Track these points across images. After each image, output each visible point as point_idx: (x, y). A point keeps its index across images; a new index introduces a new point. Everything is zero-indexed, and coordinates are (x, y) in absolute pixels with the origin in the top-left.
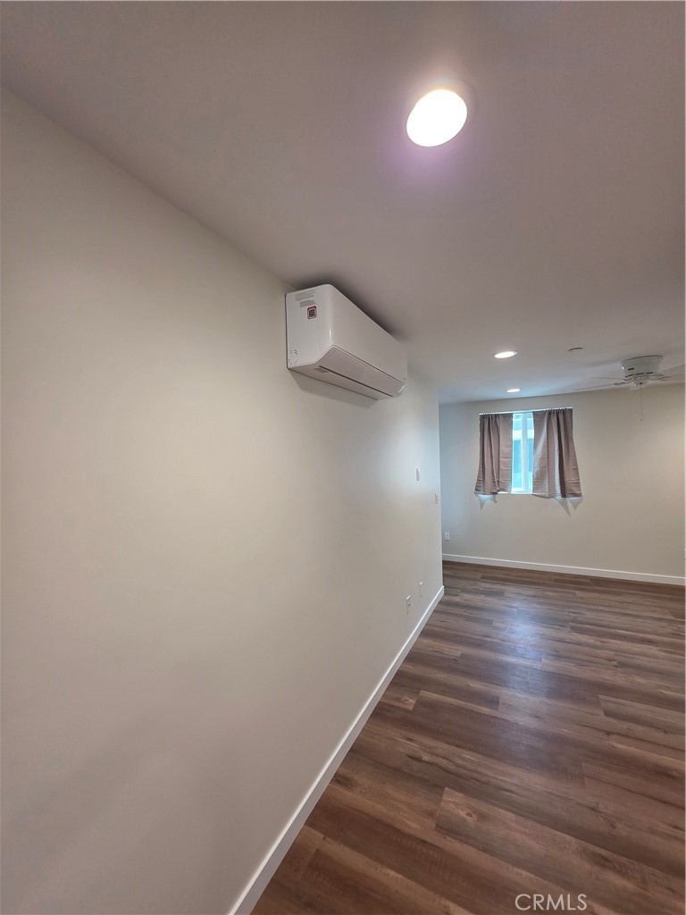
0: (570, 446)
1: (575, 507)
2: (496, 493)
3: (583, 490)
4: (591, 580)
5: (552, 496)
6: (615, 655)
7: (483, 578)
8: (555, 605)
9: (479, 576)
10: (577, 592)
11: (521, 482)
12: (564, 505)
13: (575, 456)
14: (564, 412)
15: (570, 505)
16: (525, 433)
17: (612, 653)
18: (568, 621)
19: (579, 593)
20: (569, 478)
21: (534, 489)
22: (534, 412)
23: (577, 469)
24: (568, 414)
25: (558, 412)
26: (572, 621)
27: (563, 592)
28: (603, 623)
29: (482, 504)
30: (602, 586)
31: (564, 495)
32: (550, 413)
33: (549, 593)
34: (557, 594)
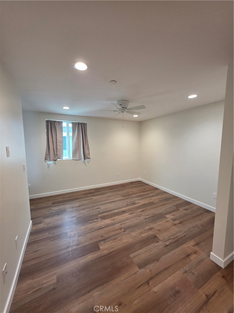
0: (86, 139)
1: (88, 163)
2: (55, 160)
3: (91, 156)
4: (95, 190)
5: (80, 160)
6: (121, 225)
7: (53, 204)
8: (89, 208)
9: (50, 203)
10: (93, 197)
11: (67, 155)
12: (84, 162)
13: (88, 143)
14: (84, 124)
15: (86, 162)
16: (68, 134)
17: (119, 224)
18: (97, 215)
19: (94, 198)
20: (86, 152)
21: (73, 157)
22: (72, 122)
23: (88, 148)
24: (85, 125)
25: (82, 124)
26: (99, 214)
27: (89, 199)
28: (108, 209)
29: (49, 166)
30: (99, 192)
31: (85, 159)
32: (79, 124)
33: (84, 202)
34: (87, 202)
